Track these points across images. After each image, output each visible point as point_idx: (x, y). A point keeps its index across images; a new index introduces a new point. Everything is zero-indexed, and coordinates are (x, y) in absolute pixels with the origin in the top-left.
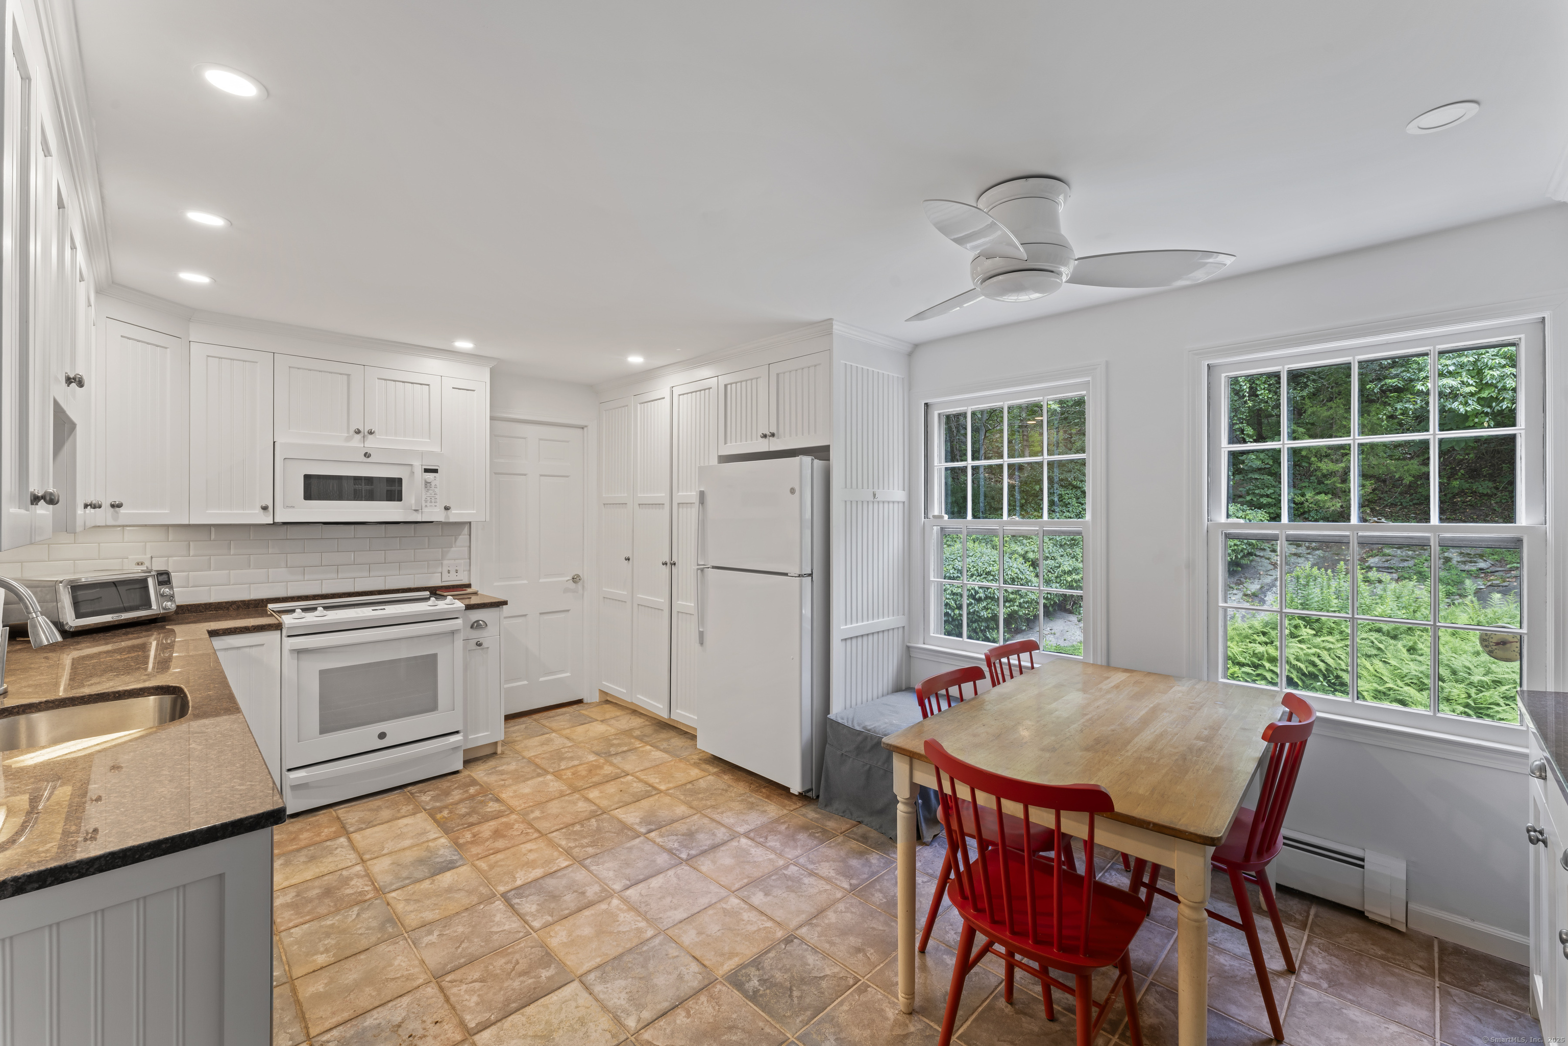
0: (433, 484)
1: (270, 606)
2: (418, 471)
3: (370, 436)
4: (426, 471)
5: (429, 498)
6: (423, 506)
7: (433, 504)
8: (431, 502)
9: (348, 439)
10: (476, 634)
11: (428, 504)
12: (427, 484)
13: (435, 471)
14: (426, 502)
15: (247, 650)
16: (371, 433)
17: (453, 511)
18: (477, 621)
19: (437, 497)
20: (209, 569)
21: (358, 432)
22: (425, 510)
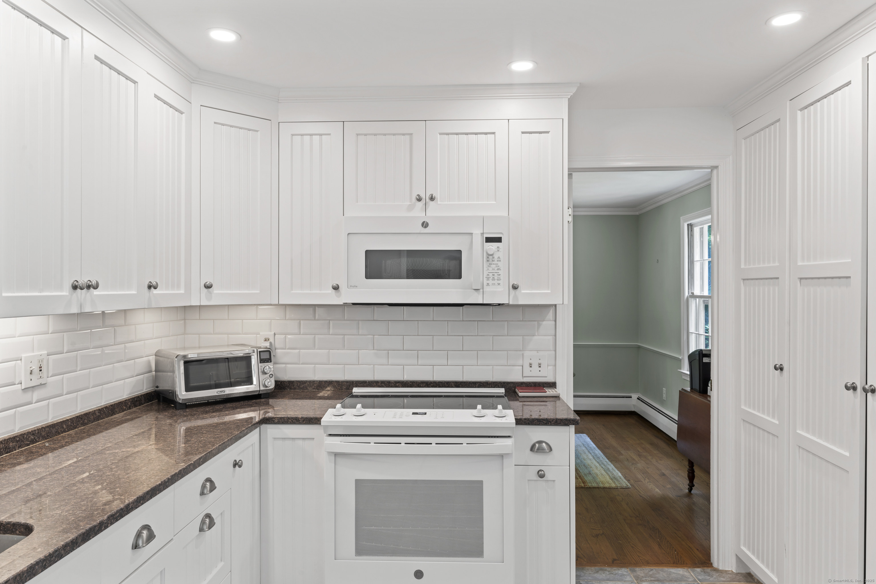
0: (496, 256)
1: (356, 390)
2: (478, 240)
3: (432, 203)
4: (489, 240)
5: (491, 275)
6: (485, 284)
7: (496, 282)
8: (493, 279)
9: (410, 208)
10: (537, 459)
11: (491, 282)
12: (490, 256)
13: (498, 240)
14: (488, 279)
15: (300, 442)
16: (432, 199)
17: (523, 291)
18: (540, 442)
19: (500, 272)
20: (314, 348)
21: (419, 199)
22: (486, 289)
